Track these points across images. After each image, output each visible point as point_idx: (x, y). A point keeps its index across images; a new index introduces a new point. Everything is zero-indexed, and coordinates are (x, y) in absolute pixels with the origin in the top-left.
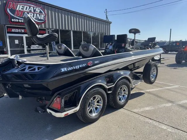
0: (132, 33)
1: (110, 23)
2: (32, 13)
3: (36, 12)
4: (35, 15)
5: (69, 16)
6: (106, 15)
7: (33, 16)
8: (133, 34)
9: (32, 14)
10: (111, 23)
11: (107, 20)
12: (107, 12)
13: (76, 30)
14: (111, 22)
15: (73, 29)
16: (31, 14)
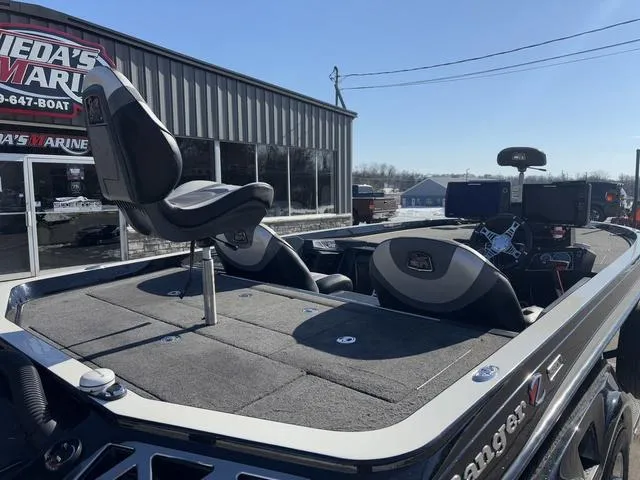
0: (510, 167)
1: (351, 116)
2: (64, 69)
3: (79, 66)
4: (76, 77)
5: (209, 88)
6: (336, 86)
7: (69, 84)
8: (516, 169)
9: (66, 75)
10: (353, 118)
11: (340, 105)
12: (337, 77)
13: (231, 138)
14: (356, 114)
15: (221, 137)
16: (60, 76)
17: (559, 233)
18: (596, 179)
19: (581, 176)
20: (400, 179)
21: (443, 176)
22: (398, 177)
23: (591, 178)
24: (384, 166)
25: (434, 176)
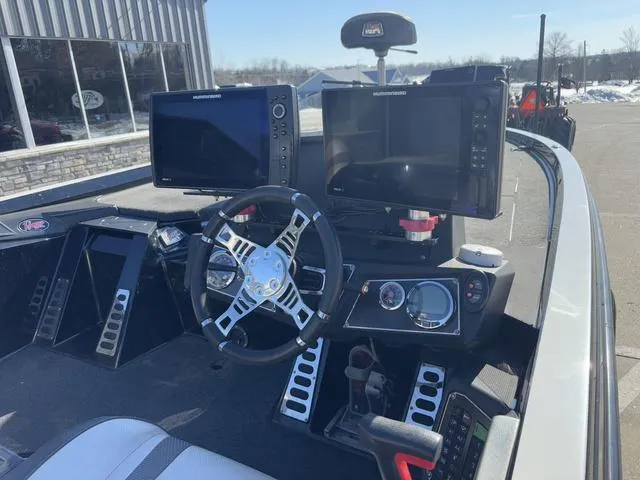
15: (10, 32)
17: (422, 225)
18: (481, 62)
19: (467, 60)
20: (293, 74)
21: (336, 68)
22: (291, 72)
23: (476, 62)
24: (275, 61)
25: (328, 69)
